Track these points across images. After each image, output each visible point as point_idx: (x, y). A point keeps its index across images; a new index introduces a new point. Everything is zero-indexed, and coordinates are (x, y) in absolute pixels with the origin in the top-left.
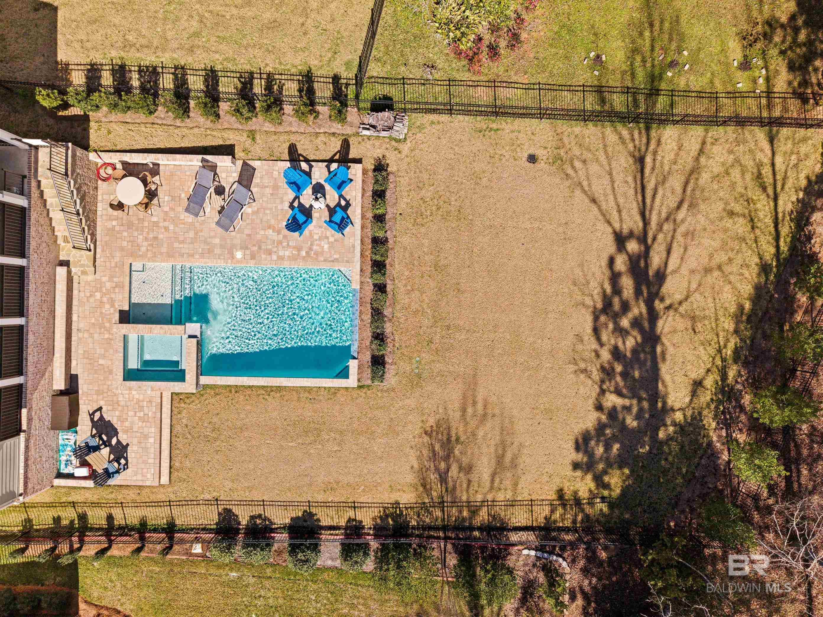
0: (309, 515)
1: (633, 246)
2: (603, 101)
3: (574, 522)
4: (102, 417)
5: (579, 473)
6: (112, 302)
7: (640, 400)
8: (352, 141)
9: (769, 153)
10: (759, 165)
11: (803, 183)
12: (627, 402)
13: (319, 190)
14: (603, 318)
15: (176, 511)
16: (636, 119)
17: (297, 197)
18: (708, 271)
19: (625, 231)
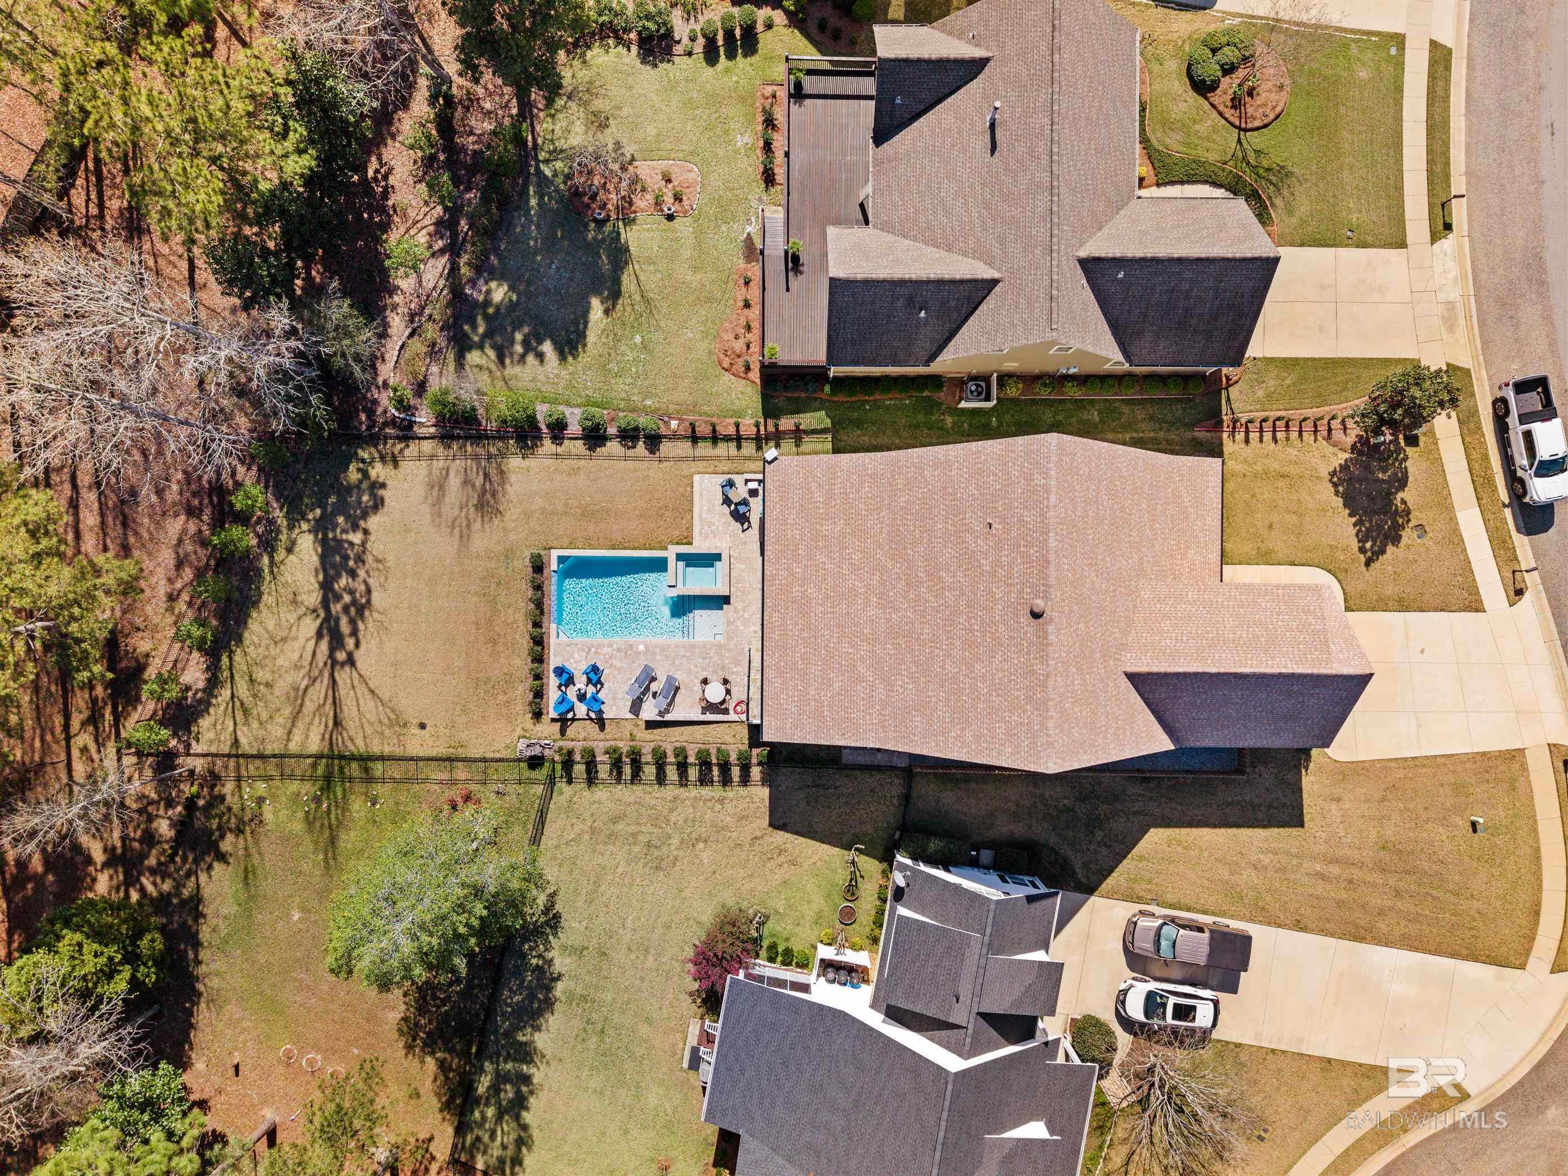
0: (592, 448)
1: (341, 656)
2: (366, 770)
3: (385, 444)
4: (742, 525)
5: (381, 480)
6: (736, 611)
7: (335, 539)
8: (558, 736)
9: (239, 733)
10: (246, 723)
11: (212, 710)
12: (344, 536)
13: (582, 697)
14: (364, 601)
15: (690, 452)
16: (341, 757)
17: (598, 692)
18: (284, 640)
19: (347, 668)
